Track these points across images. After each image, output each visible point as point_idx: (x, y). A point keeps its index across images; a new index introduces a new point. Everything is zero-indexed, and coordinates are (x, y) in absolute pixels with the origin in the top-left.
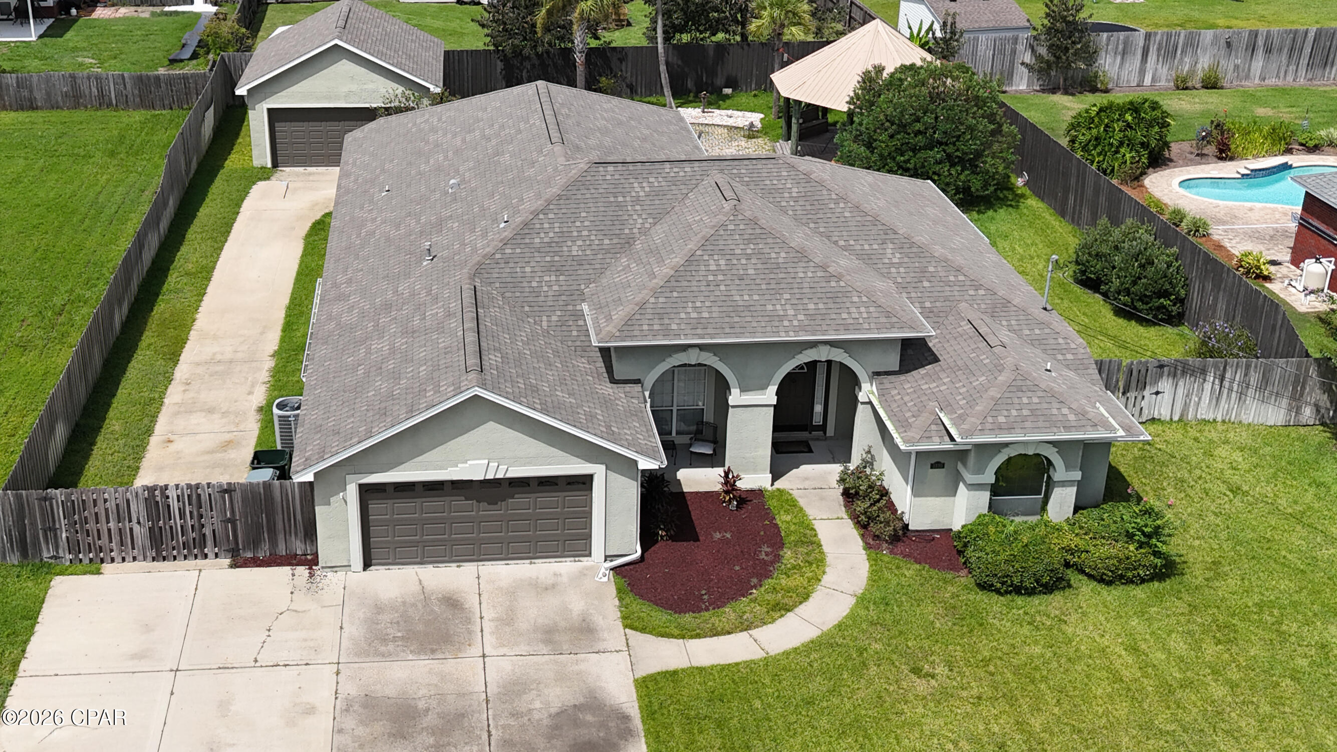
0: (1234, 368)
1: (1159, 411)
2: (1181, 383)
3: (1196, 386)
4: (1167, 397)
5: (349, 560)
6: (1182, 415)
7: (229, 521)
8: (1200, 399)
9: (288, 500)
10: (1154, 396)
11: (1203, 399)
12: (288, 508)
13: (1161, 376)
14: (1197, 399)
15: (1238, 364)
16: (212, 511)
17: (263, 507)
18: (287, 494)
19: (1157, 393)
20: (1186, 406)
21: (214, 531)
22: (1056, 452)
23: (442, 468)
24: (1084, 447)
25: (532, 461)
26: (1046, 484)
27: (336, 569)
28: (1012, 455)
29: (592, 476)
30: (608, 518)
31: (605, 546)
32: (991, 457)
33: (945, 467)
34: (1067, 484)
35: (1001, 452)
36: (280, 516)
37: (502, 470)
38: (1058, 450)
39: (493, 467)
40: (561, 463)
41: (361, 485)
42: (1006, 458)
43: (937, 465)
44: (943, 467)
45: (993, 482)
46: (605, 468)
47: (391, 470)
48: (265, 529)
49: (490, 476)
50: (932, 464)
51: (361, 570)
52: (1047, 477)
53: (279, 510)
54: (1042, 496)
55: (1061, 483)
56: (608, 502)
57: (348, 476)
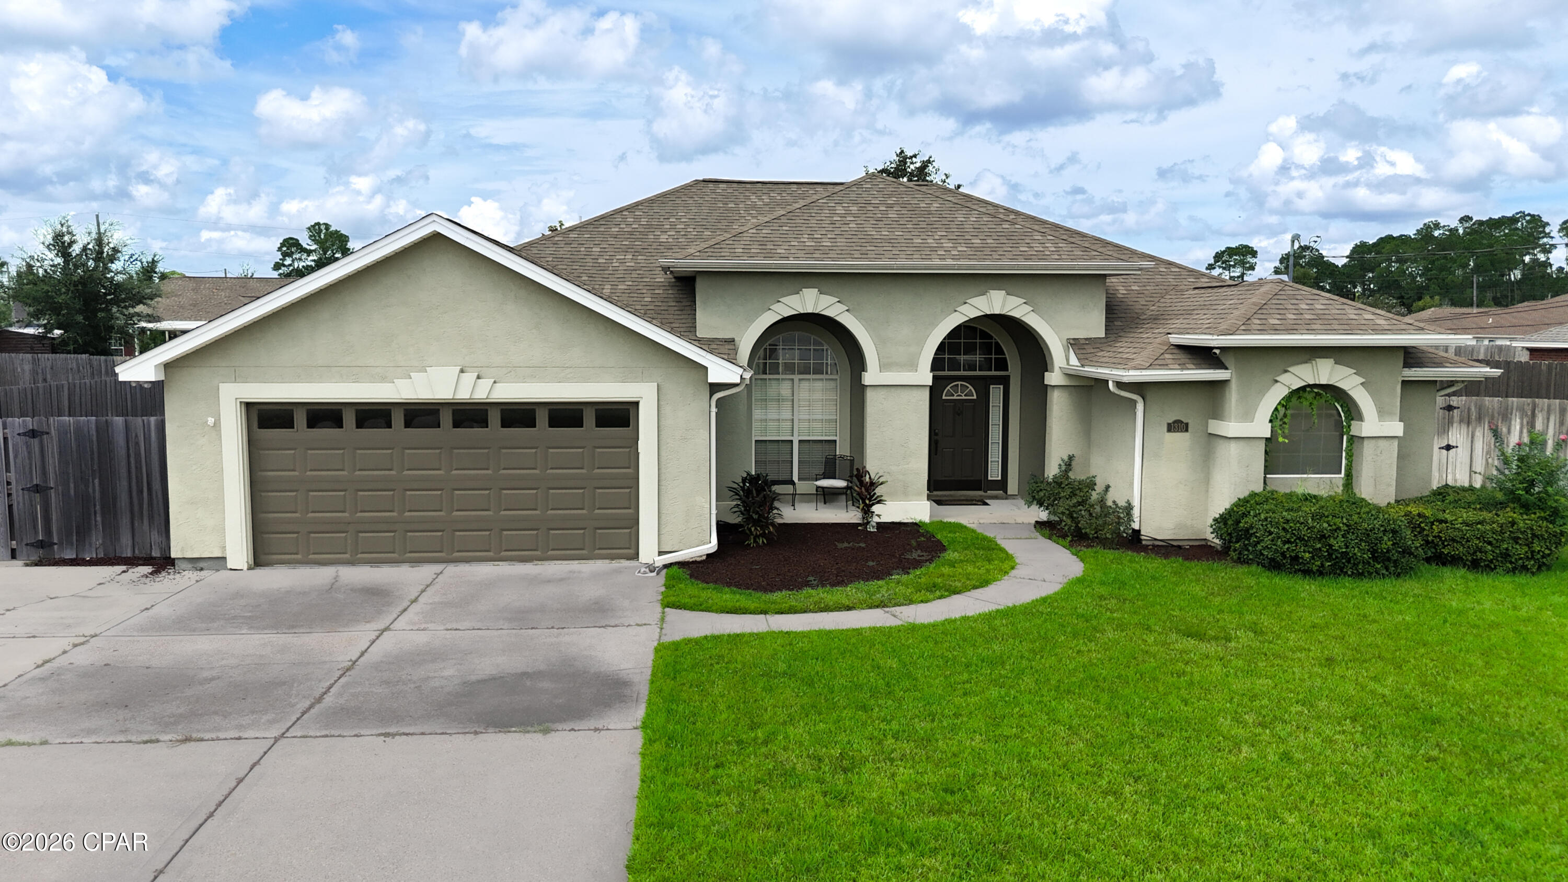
0: (1545, 413)
1: (1454, 474)
2: (1479, 433)
4: (1461, 455)
5: (224, 548)
6: (1484, 481)
7: (37, 489)
9: (138, 455)
10: (1444, 452)
12: (139, 469)
13: (1450, 422)
15: (1549, 406)
16: (8, 470)
17: (96, 467)
18: (137, 444)
19: (1448, 448)
21: (10, 507)
22: (1361, 384)
23: (383, 379)
24: (1403, 382)
25: (536, 373)
26: (1347, 454)
27: (201, 565)
28: (1294, 387)
29: (637, 404)
30: (663, 483)
31: (659, 535)
32: (1263, 392)
33: (1189, 429)
34: (1382, 443)
35: (1277, 381)
36: (125, 483)
37: (485, 384)
38: (1364, 380)
39: (469, 377)
40: (586, 380)
41: (249, 406)
42: (1286, 392)
43: (1177, 426)
44: (1187, 430)
45: (1269, 436)
46: (656, 384)
47: (297, 379)
48: (98, 507)
49: (464, 395)
50: (1169, 425)
51: (245, 567)
52: (1348, 441)
53: (123, 472)
54: (1342, 475)
55: (1373, 441)
56: (663, 453)
57: (222, 387)
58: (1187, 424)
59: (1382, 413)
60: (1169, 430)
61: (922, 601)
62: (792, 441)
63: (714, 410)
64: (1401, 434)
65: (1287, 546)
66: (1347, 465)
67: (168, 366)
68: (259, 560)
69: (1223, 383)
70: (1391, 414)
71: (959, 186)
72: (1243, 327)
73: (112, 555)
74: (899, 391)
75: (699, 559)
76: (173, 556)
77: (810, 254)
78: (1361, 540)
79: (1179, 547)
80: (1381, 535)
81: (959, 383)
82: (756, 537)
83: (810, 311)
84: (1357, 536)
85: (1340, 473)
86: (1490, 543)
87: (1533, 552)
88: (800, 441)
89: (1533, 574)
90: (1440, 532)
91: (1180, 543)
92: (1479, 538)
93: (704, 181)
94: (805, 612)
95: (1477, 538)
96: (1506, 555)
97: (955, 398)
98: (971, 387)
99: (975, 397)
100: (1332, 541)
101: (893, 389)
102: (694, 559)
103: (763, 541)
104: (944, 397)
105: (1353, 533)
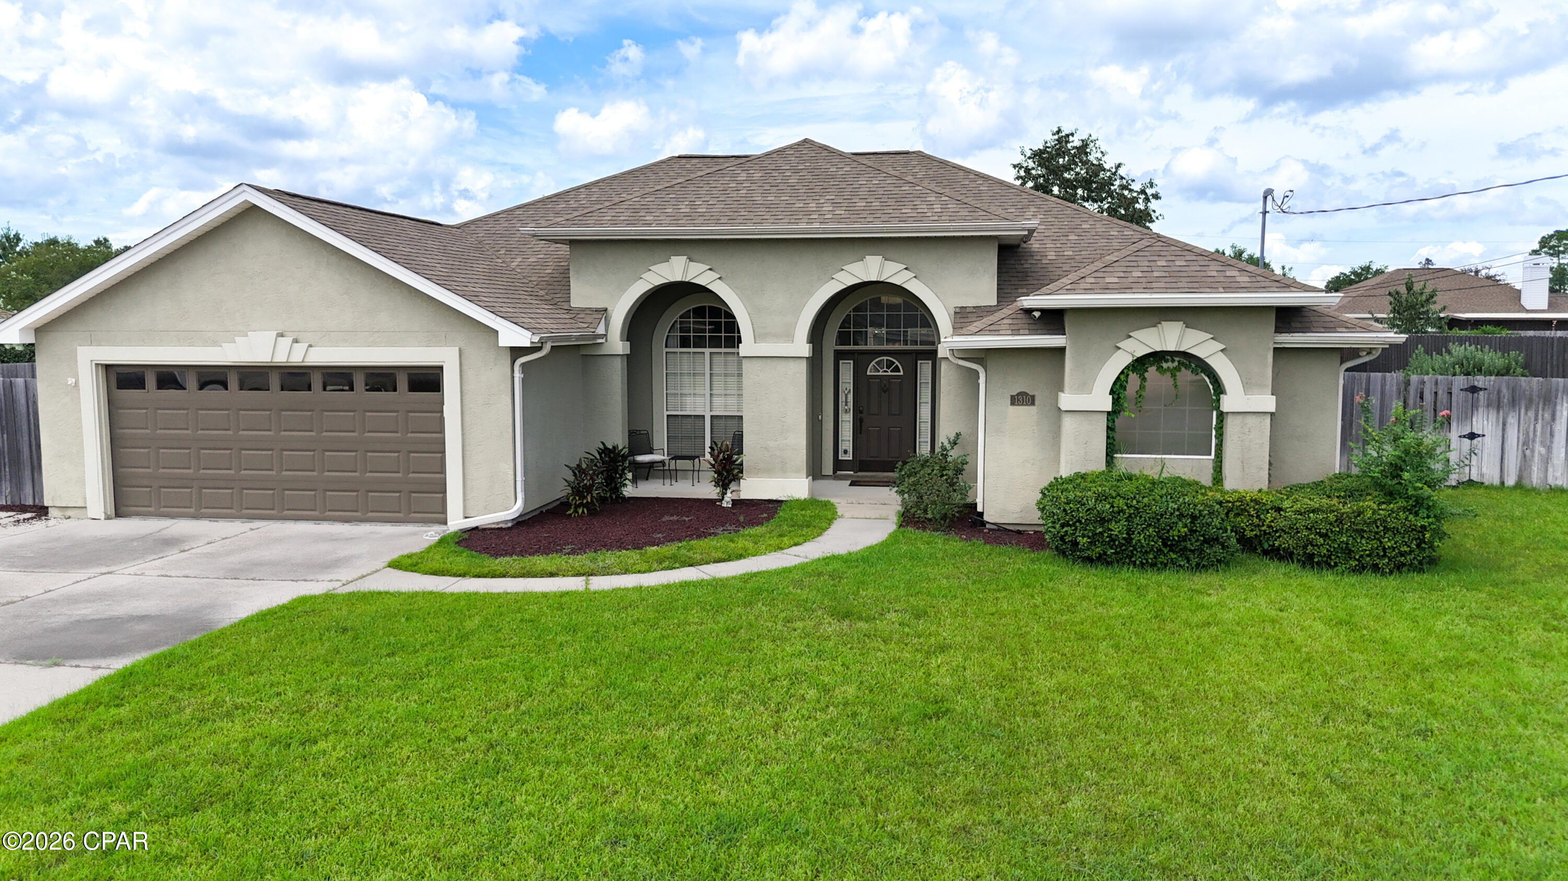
1: (1480, 468)
2: (1512, 420)
3: (1539, 427)
4: (1489, 445)
5: (84, 499)
6: (1520, 477)
8: (1549, 449)
10: (1467, 441)
11: (1555, 451)
13: (1474, 406)
14: (1543, 451)
19: (1472, 436)
20: (1525, 461)
22: (1222, 351)
23: (215, 343)
24: (1275, 349)
25: (348, 337)
26: (1216, 431)
27: (69, 513)
28: (1139, 354)
29: (441, 368)
30: (467, 448)
31: (464, 500)
32: (1103, 360)
33: (1036, 403)
34: (1251, 420)
35: (1119, 348)
36: (26, 438)
37: (300, 349)
38: (1224, 347)
39: (286, 342)
40: (392, 343)
41: (108, 368)
42: (1128, 360)
43: (1022, 399)
44: (1033, 404)
45: (1110, 409)
46: (457, 349)
47: (142, 342)
48: (7, 460)
49: (281, 358)
50: (1012, 397)
51: (103, 517)
52: (1217, 418)
53: (25, 427)
54: (1213, 457)
55: (1240, 418)
56: (467, 418)
57: (80, 350)
58: (1033, 397)
59: (1248, 385)
60: (1013, 403)
61: (639, 572)
62: (703, 417)
63: (518, 375)
64: (1273, 410)
65: (1065, 529)
66: (1217, 445)
67: (41, 330)
68: (120, 509)
69: (1061, 350)
70: (1261, 386)
71: (1119, 166)
72: (1069, 287)
73: (17, 503)
74: (775, 362)
75: (504, 526)
76: (46, 505)
77: (675, 221)
78: (1150, 525)
79: (1019, 532)
80: (1175, 520)
81: (885, 358)
82: (577, 507)
83: (679, 279)
84: (1145, 520)
85: (1210, 454)
86: (1325, 536)
87: (1384, 549)
88: (712, 416)
89: (1383, 574)
90: (1272, 521)
91: (1021, 528)
92: (1310, 529)
93: (679, 157)
94: (504, 576)
95: (1307, 528)
96: (1348, 552)
97: (880, 373)
98: (897, 363)
99: (902, 373)
100: (1112, 525)
101: (769, 361)
102: (499, 526)
103: (583, 512)
104: (868, 373)
105: (1141, 517)
